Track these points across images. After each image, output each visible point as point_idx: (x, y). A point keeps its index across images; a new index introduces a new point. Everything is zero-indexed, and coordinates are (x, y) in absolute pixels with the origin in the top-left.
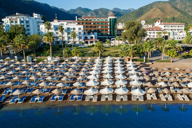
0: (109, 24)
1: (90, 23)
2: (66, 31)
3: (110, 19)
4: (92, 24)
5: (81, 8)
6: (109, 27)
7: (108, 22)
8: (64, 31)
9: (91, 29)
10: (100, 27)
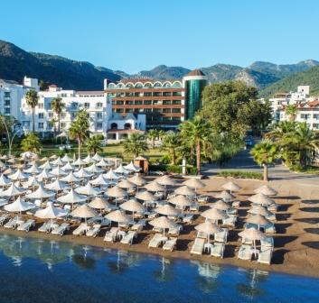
0: (183, 94)
1: (137, 94)
2: (68, 110)
3: (188, 83)
4: (141, 95)
5: (165, 66)
6: (183, 102)
7: (181, 90)
8: (64, 110)
9: (137, 106)
10: (160, 103)
